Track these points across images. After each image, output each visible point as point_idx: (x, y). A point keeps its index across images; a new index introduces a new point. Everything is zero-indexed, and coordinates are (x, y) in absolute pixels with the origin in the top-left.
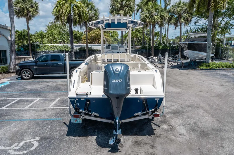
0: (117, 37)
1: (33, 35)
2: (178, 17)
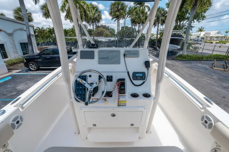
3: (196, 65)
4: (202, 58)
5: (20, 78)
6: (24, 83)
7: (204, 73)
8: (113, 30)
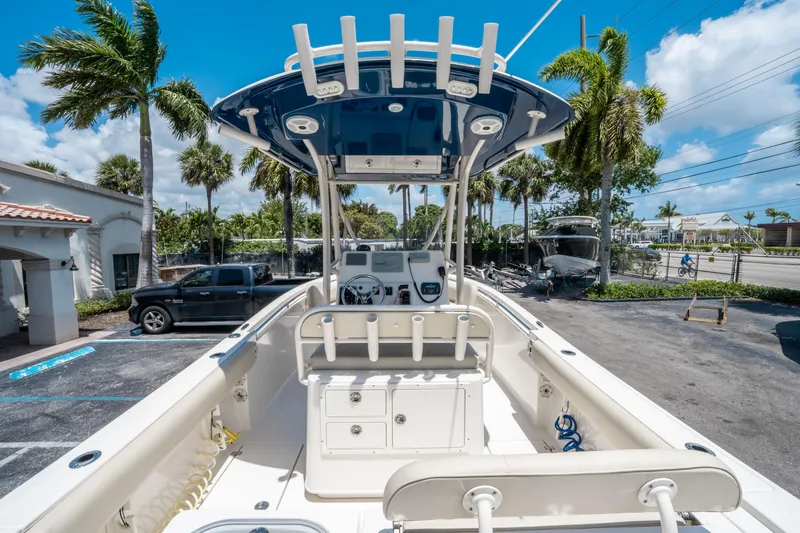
0: (396, 225)
1: (223, 221)
2: (519, 185)
3: (639, 313)
4: (661, 293)
5: (121, 351)
6: (138, 362)
7: (658, 331)
8: (391, 216)
